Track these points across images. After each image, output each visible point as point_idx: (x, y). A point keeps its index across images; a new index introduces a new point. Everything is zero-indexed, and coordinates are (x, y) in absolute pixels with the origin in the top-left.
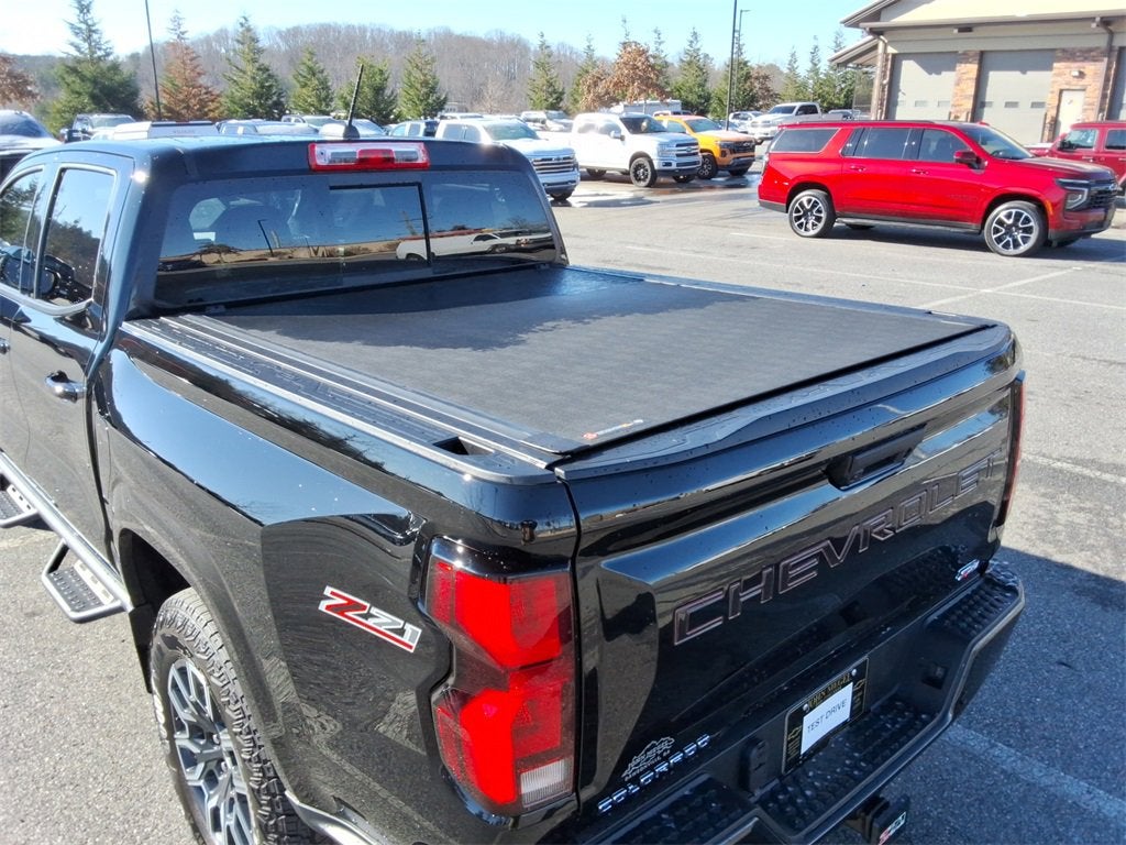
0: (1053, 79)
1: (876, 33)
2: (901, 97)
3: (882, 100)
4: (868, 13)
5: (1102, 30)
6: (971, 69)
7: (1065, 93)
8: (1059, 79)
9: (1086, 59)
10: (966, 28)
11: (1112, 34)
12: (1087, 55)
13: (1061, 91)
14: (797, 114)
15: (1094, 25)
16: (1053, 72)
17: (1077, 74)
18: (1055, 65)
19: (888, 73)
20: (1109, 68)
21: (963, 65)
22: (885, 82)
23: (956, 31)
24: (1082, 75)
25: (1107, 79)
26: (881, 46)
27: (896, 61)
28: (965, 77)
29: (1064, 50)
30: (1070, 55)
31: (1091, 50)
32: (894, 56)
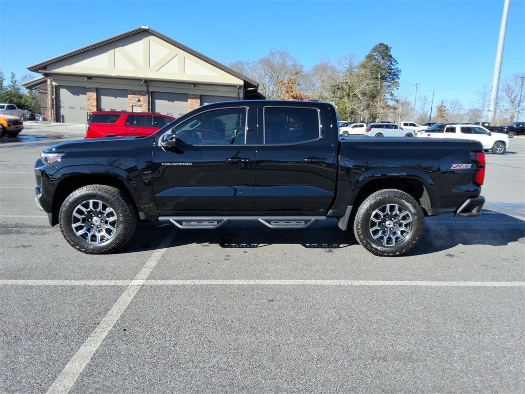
0: (128, 101)
1: (46, 75)
2: (62, 105)
3: (53, 105)
4: (41, 66)
5: (145, 84)
6: (94, 95)
7: (134, 107)
8: (131, 101)
9: (140, 95)
10: (90, 77)
11: (148, 86)
12: (140, 93)
13: (132, 106)
14: (7, 109)
15: (142, 82)
16: (128, 98)
17: (137, 100)
18: (128, 96)
19: (54, 93)
20: (149, 99)
21: (90, 93)
22: (53, 97)
23: (86, 79)
24: (139, 101)
25: (149, 103)
26: (49, 81)
27: (57, 89)
28: (92, 98)
29: (131, 91)
30: (134, 93)
31: (141, 91)
32: (56, 86)
